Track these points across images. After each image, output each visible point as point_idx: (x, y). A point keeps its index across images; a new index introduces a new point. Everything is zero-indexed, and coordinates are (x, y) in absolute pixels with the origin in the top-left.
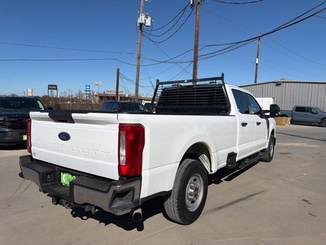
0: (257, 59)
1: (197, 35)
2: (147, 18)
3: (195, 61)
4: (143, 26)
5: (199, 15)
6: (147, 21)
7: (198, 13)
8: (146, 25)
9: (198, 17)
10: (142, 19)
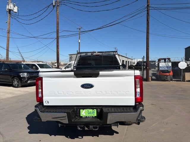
0: (79, 40)
1: (58, 24)
2: (15, 7)
3: (58, 38)
4: (11, 11)
5: (58, 12)
6: (14, 8)
7: (58, 11)
8: (14, 11)
9: (58, 14)
10: (11, 6)
